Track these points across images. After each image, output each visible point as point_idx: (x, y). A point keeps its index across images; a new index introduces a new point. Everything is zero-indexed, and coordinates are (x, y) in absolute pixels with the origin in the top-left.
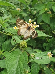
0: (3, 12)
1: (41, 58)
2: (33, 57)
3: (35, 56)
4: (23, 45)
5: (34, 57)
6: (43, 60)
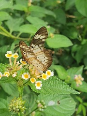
1: (58, 102)
6: (62, 107)
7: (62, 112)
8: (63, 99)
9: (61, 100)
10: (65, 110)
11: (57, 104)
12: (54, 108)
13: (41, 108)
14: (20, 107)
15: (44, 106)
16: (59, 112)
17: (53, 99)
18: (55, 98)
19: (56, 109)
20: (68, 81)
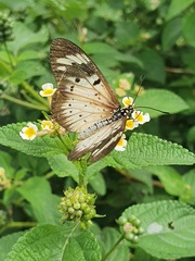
0: (6, 24)
1: (170, 225)
2: (131, 236)
3: (141, 230)
4: (71, 210)
5: (138, 234)
6: (180, 236)
7: (181, 246)
8: (180, 217)
9: (176, 220)
10: (188, 242)
11: (169, 230)
12: (163, 238)
13: (133, 232)
14: (85, 205)
15: (137, 227)
16: (175, 247)
17: (157, 220)
18: (162, 217)
19: (167, 241)
20: (188, 197)
